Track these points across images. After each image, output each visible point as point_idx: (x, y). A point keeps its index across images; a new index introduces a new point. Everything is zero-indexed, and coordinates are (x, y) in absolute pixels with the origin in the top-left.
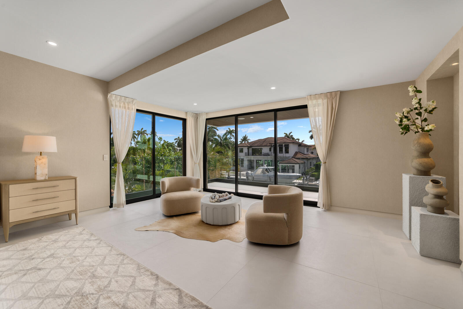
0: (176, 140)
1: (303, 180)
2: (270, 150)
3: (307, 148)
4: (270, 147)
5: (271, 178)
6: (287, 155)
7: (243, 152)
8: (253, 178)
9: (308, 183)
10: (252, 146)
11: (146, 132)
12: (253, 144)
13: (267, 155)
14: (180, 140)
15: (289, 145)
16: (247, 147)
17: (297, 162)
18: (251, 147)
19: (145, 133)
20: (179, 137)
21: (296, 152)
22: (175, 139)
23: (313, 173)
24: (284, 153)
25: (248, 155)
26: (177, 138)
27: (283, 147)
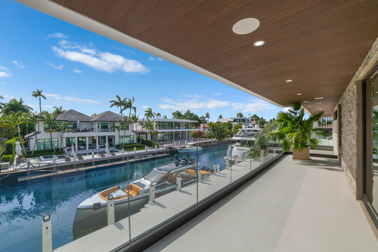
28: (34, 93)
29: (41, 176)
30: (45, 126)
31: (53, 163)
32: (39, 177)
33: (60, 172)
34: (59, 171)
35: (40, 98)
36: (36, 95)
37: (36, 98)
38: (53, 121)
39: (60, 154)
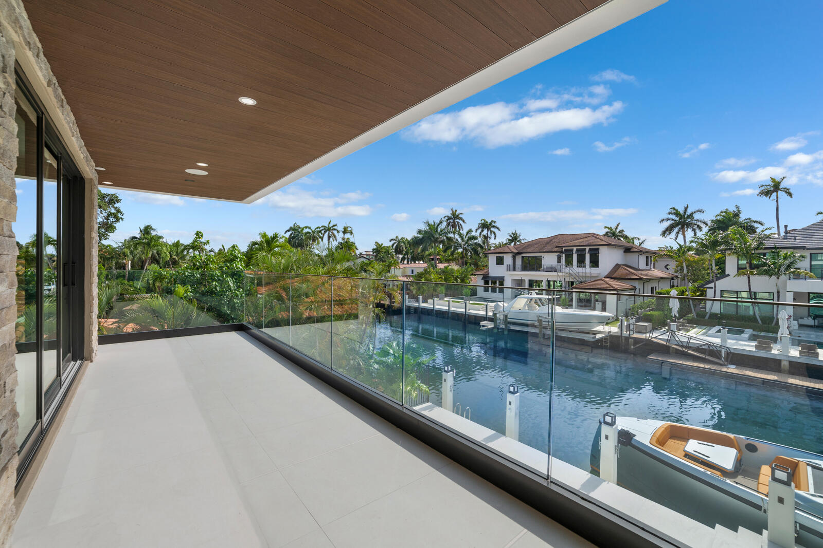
0: (393, 242)
1: (621, 327)
2: (559, 261)
3: (647, 257)
4: (557, 254)
5: (541, 320)
6: (595, 271)
7: (503, 264)
8: (506, 316)
9: (629, 334)
10: (522, 251)
11: (335, 227)
12: (525, 247)
13: (552, 269)
14: (399, 242)
15: (598, 249)
16: (510, 255)
17: (612, 287)
18: (519, 253)
19: (335, 229)
20: (397, 237)
21: (617, 265)
22: (391, 241)
23: (649, 313)
24: (588, 266)
25: (514, 269)
26: (395, 238)
27: (585, 253)
28: (763, 188)
29: (685, 363)
30: (740, 262)
31: (720, 344)
32: (681, 362)
33: (732, 369)
34: (730, 366)
35: (777, 198)
36: (767, 193)
37: (770, 197)
38: (756, 249)
39: (761, 331)
